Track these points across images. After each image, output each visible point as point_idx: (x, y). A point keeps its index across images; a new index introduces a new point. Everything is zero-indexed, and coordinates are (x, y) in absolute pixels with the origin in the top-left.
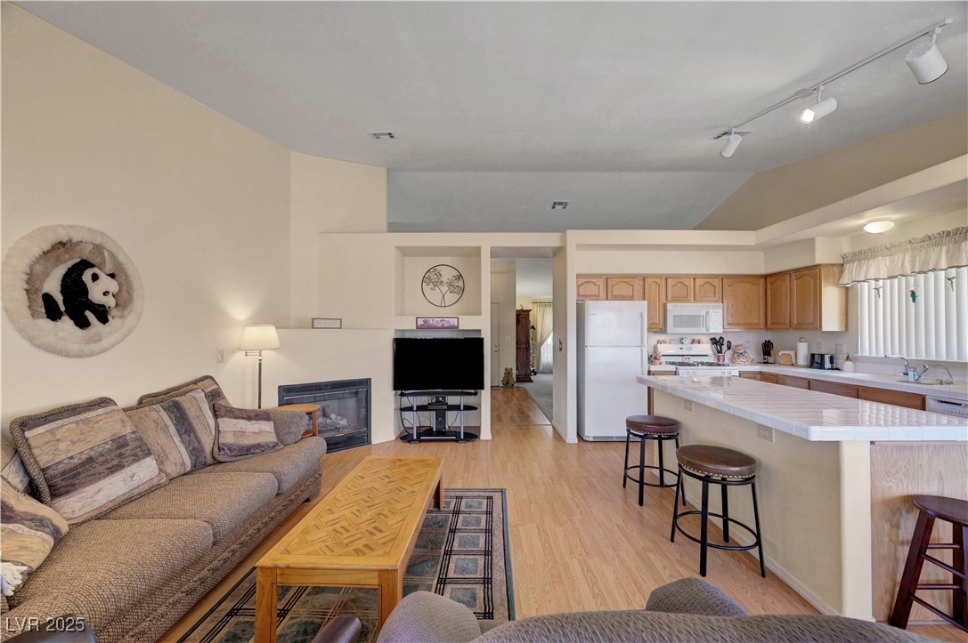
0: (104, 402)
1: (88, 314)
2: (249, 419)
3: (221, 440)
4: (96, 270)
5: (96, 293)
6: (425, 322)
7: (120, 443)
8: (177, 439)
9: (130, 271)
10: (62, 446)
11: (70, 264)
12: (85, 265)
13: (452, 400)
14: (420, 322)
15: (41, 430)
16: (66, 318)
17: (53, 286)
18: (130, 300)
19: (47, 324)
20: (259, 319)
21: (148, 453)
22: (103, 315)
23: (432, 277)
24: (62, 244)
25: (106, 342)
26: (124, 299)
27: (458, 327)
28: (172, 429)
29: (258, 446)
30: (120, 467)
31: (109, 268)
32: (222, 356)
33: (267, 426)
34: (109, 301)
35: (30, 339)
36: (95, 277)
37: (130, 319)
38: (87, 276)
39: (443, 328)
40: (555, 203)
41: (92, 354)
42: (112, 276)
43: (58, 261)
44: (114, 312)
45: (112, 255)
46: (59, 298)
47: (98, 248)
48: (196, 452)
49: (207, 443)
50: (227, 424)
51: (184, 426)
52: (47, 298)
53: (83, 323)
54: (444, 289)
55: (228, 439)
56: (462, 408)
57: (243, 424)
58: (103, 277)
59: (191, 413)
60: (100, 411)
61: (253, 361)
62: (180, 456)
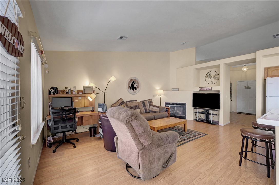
0: (136, 101)
1: (134, 89)
2: (155, 107)
3: (149, 109)
4: (135, 83)
5: (135, 86)
6: (201, 89)
7: (136, 106)
8: (143, 108)
9: (139, 82)
10: (130, 105)
11: (132, 82)
12: (134, 82)
13: (211, 112)
14: (200, 89)
15: (128, 102)
16: (132, 89)
17: (130, 85)
18: (139, 86)
19: (130, 90)
20: (161, 89)
21: (139, 108)
22: (136, 89)
23: (208, 75)
24: (131, 80)
25: (136, 93)
26: (138, 86)
27: (211, 90)
28: (143, 106)
29: (155, 111)
30: (135, 109)
31: (136, 82)
32: (154, 96)
33: (158, 109)
34: (136, 87)
35: (129, 92)
36: (135, 84)
37: (139, 89)
38: (134, 84)
39: (207, 90)
40: (274, 36)
41: (135, 94)
42: (137, 83)
43: (131, 82)
44: (137, 88)
45: (137, 80)
46: (131, 87)
47: (135, 79)
48: (146, 110)
49: (147, 109)
50: (151, 107)
51: (144, 106)
52: (130, 87)
53: (134, 90)
54: (212, 78)
55: (150, 109)
56: (212, 114)
57: (153, 107)
58: (136, 83)
59: (146, 104)
60: (134, 102)
61: (159, 97)
62: (143, 110)
